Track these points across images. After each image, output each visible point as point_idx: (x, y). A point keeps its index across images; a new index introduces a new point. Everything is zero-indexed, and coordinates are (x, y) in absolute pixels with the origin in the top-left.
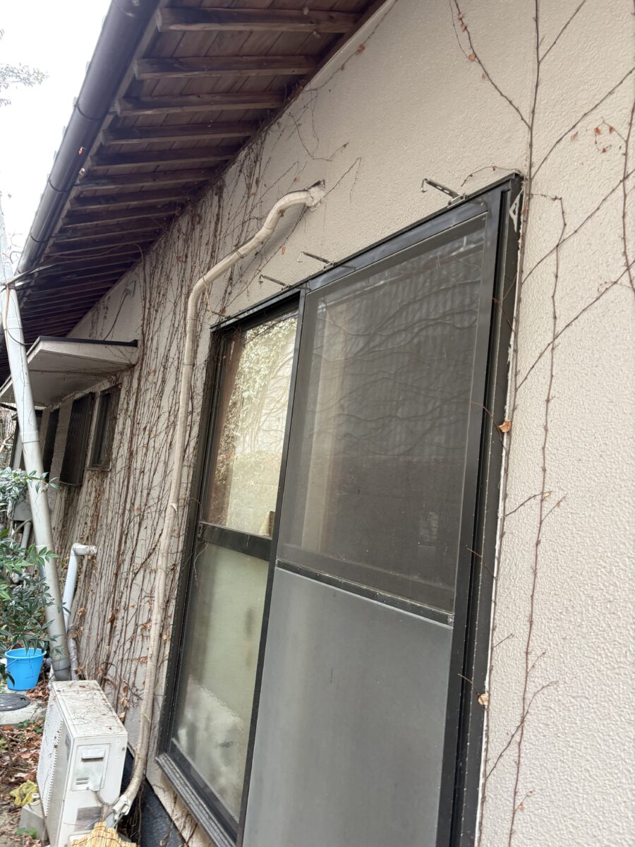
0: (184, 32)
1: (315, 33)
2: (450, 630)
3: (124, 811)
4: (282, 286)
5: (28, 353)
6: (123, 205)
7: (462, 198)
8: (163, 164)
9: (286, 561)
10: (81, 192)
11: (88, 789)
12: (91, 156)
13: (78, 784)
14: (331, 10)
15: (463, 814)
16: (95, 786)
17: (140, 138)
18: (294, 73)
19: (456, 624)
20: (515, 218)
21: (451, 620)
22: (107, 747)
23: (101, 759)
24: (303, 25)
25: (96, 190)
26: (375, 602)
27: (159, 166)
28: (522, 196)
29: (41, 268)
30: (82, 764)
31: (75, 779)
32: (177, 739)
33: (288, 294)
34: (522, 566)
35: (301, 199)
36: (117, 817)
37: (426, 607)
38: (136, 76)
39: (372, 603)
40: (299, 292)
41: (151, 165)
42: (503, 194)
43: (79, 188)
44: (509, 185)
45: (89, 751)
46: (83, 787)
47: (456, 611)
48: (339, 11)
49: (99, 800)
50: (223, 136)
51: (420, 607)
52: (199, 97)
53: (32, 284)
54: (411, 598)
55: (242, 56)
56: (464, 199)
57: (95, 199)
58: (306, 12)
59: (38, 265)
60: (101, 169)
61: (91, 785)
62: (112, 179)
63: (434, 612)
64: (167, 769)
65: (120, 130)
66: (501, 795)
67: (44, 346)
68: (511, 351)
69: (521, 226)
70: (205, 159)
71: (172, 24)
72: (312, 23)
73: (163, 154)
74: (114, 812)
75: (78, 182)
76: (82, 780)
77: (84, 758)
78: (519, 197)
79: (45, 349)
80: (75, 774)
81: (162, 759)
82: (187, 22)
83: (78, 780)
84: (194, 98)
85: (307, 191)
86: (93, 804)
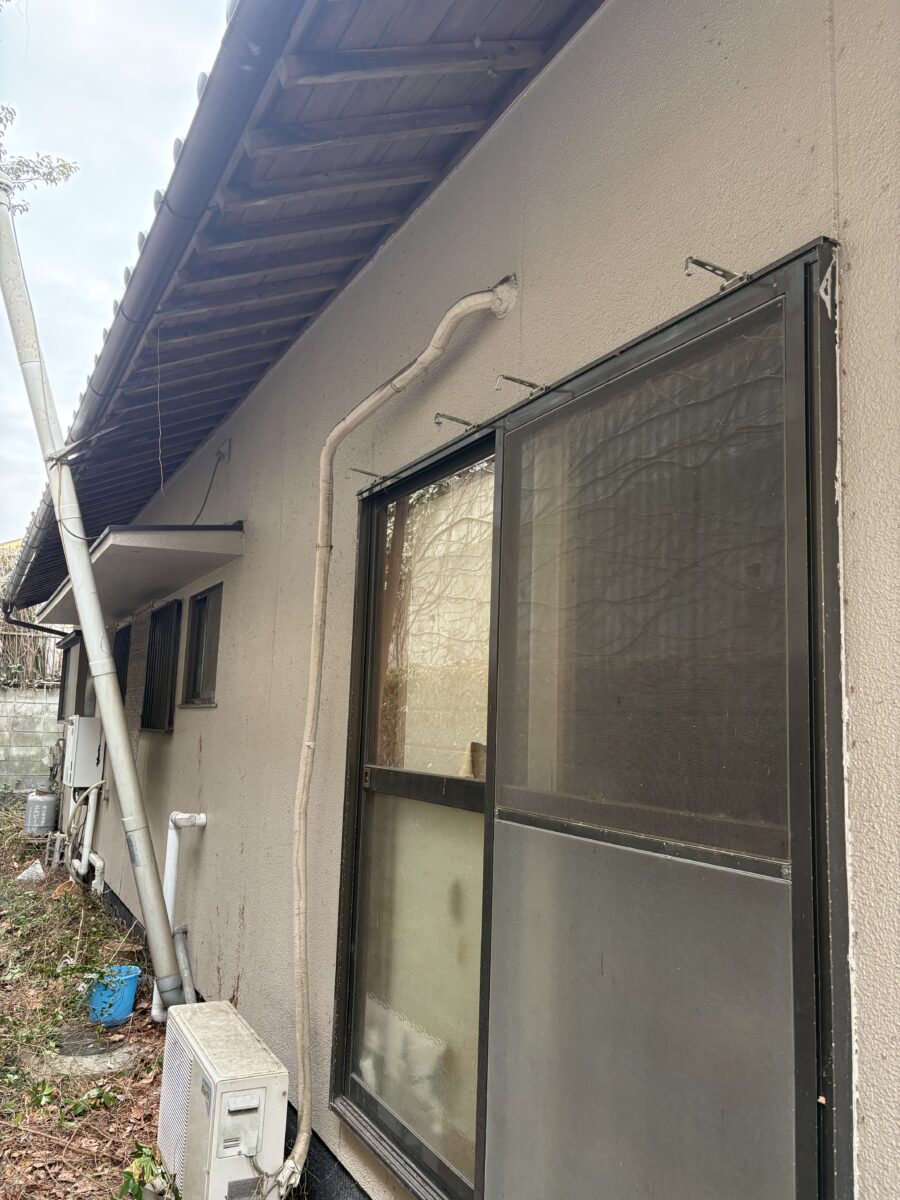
0: (314, 87)
1: (490, 72)
2: (787, 886)
3: (292, 1181)
4: (465, 427)
5: (91, 550)
6: (215, 334)
7: (741, 279)
8: (273, 273)
9: (510, 809)
10: (161, 323)
11: (240, 1154)
12: (179, 271)
13: (226, 1147)
14: (510, 39)
15: (834, 1145)
16: (250, 1149)
17: (248, 239)
18: (457, 131)
19: (795, 876)
20: (827, 299)
21: (787, 871)
22: (261, 1092)
23: (254, 1110)
24: (474, 62)
25: (181, 317)
26: (662, 856)
27: (266, 276)
28: (834, 268)
29: (103, 432)
30: (230, 1120)
31: (222, 1140)
32: (360, 1074)
33: (477, 436)
34: (889, 787)
35: (484, 303)
36: (283, 1191)
37: (745, 856)
38: (249, 153)
39: (657, 859)
40: (494, 432)
41: (254, 277)
42: (808, 267)
43: (161, 316)
44: (816, 255)
45: (238, 1100)
46: (233, 1151)
47: (793, 858)
48: (520, 39)
49: (256, 1168)
50: (356, 226)
51: (734, 857)
52: (327, 175)
53: (87, 457)
54: (719, 846)
55: (387, 113)
56: (745, 281)
57: (181, 329)
58: (478, 43)
59: (98, 429)
60: (190, 287)
61: (243, 1148)
62: (203, 299)
63: (758, 862)
64: (349, 1117)
65: (220, 231)
66: (888, 1113)
67: (115, 539)
68: (838, 486)
69: (837, 310)
70: (330, 261)
71: (301, 76)
72: (486, 58)
73: (274, 259)
74: (279, 1184)
75: (159, 308)
76: (232, 1141)
77: (232, 1110)
78: (830, 269)
79: (116, 543)
80: (222, 1133)
81: (339, 1104)
82: (322, 73)
83: (226, 1141)
84: (320, 178)
85: (491, 291)
86: (248, 1174)
